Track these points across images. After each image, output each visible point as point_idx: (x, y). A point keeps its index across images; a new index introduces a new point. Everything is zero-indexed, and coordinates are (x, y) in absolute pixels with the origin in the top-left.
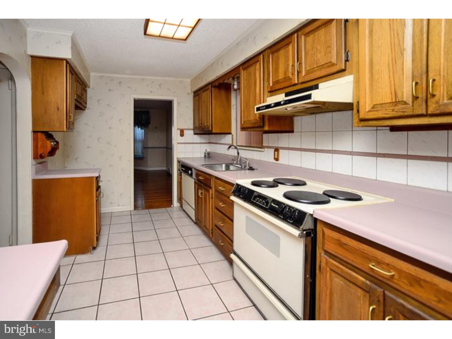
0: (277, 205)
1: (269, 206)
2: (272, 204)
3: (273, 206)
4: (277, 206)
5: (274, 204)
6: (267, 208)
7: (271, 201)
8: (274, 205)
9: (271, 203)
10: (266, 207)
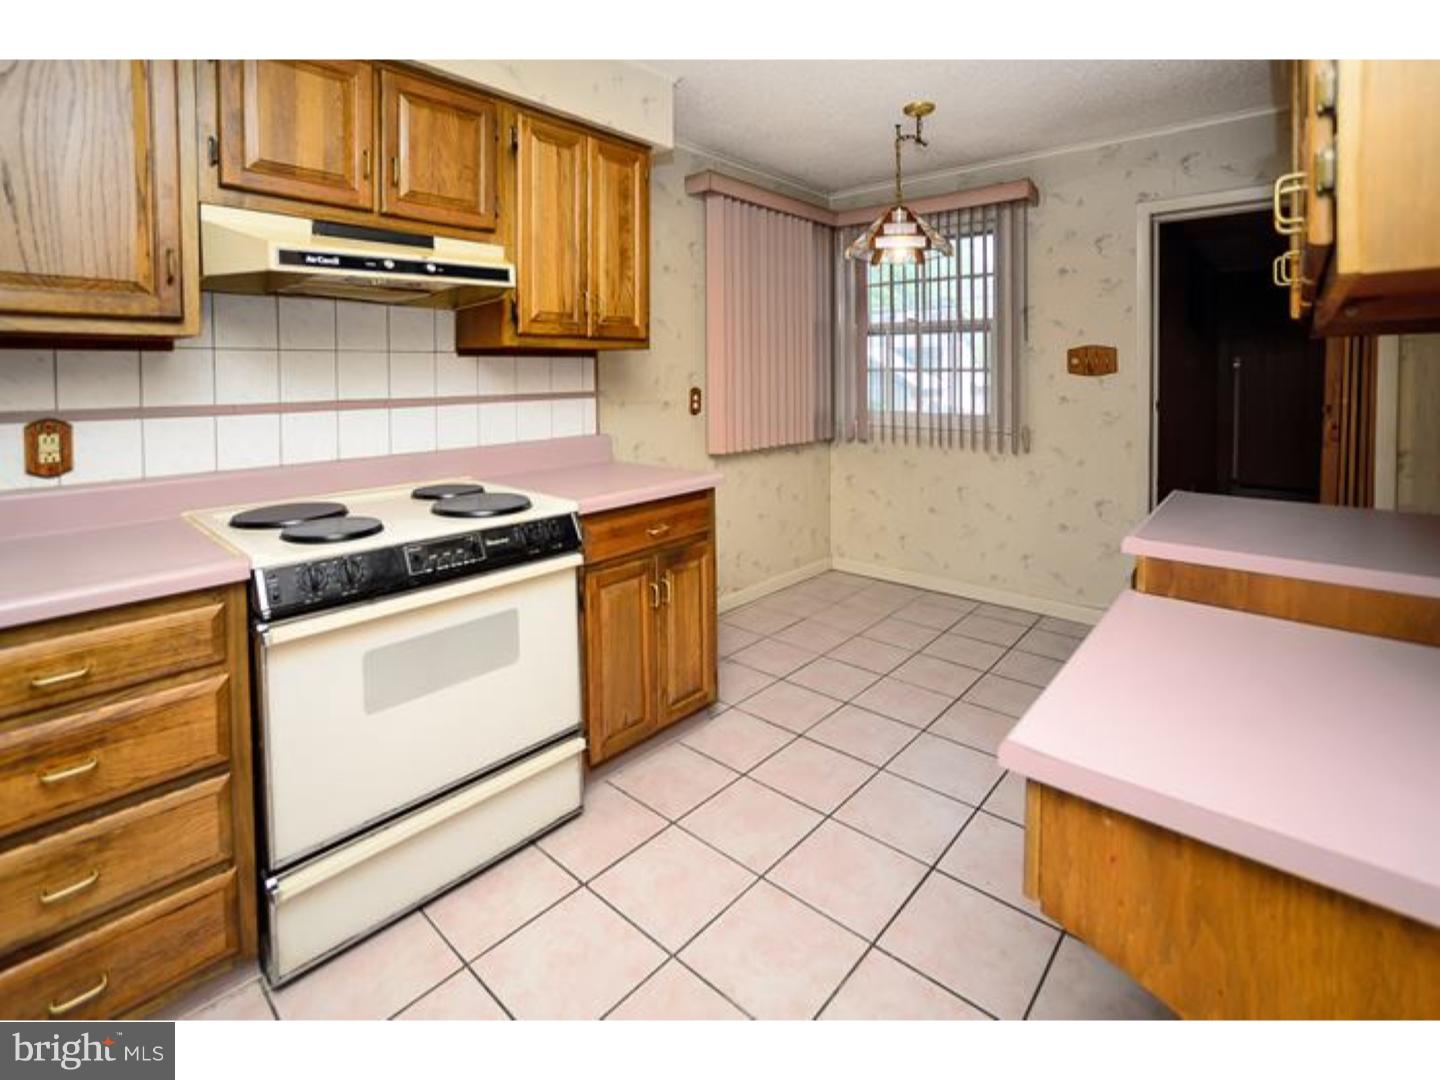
0: (504, 537)
1: (483, 552)
2: (490, 543)
3: (493, 547)
4: (505, 540)
5: (493, 539)
6: (484, 558)
7: (480, 537)
8: (497, 542)
9: (484, 544)
10: (480, 560)
